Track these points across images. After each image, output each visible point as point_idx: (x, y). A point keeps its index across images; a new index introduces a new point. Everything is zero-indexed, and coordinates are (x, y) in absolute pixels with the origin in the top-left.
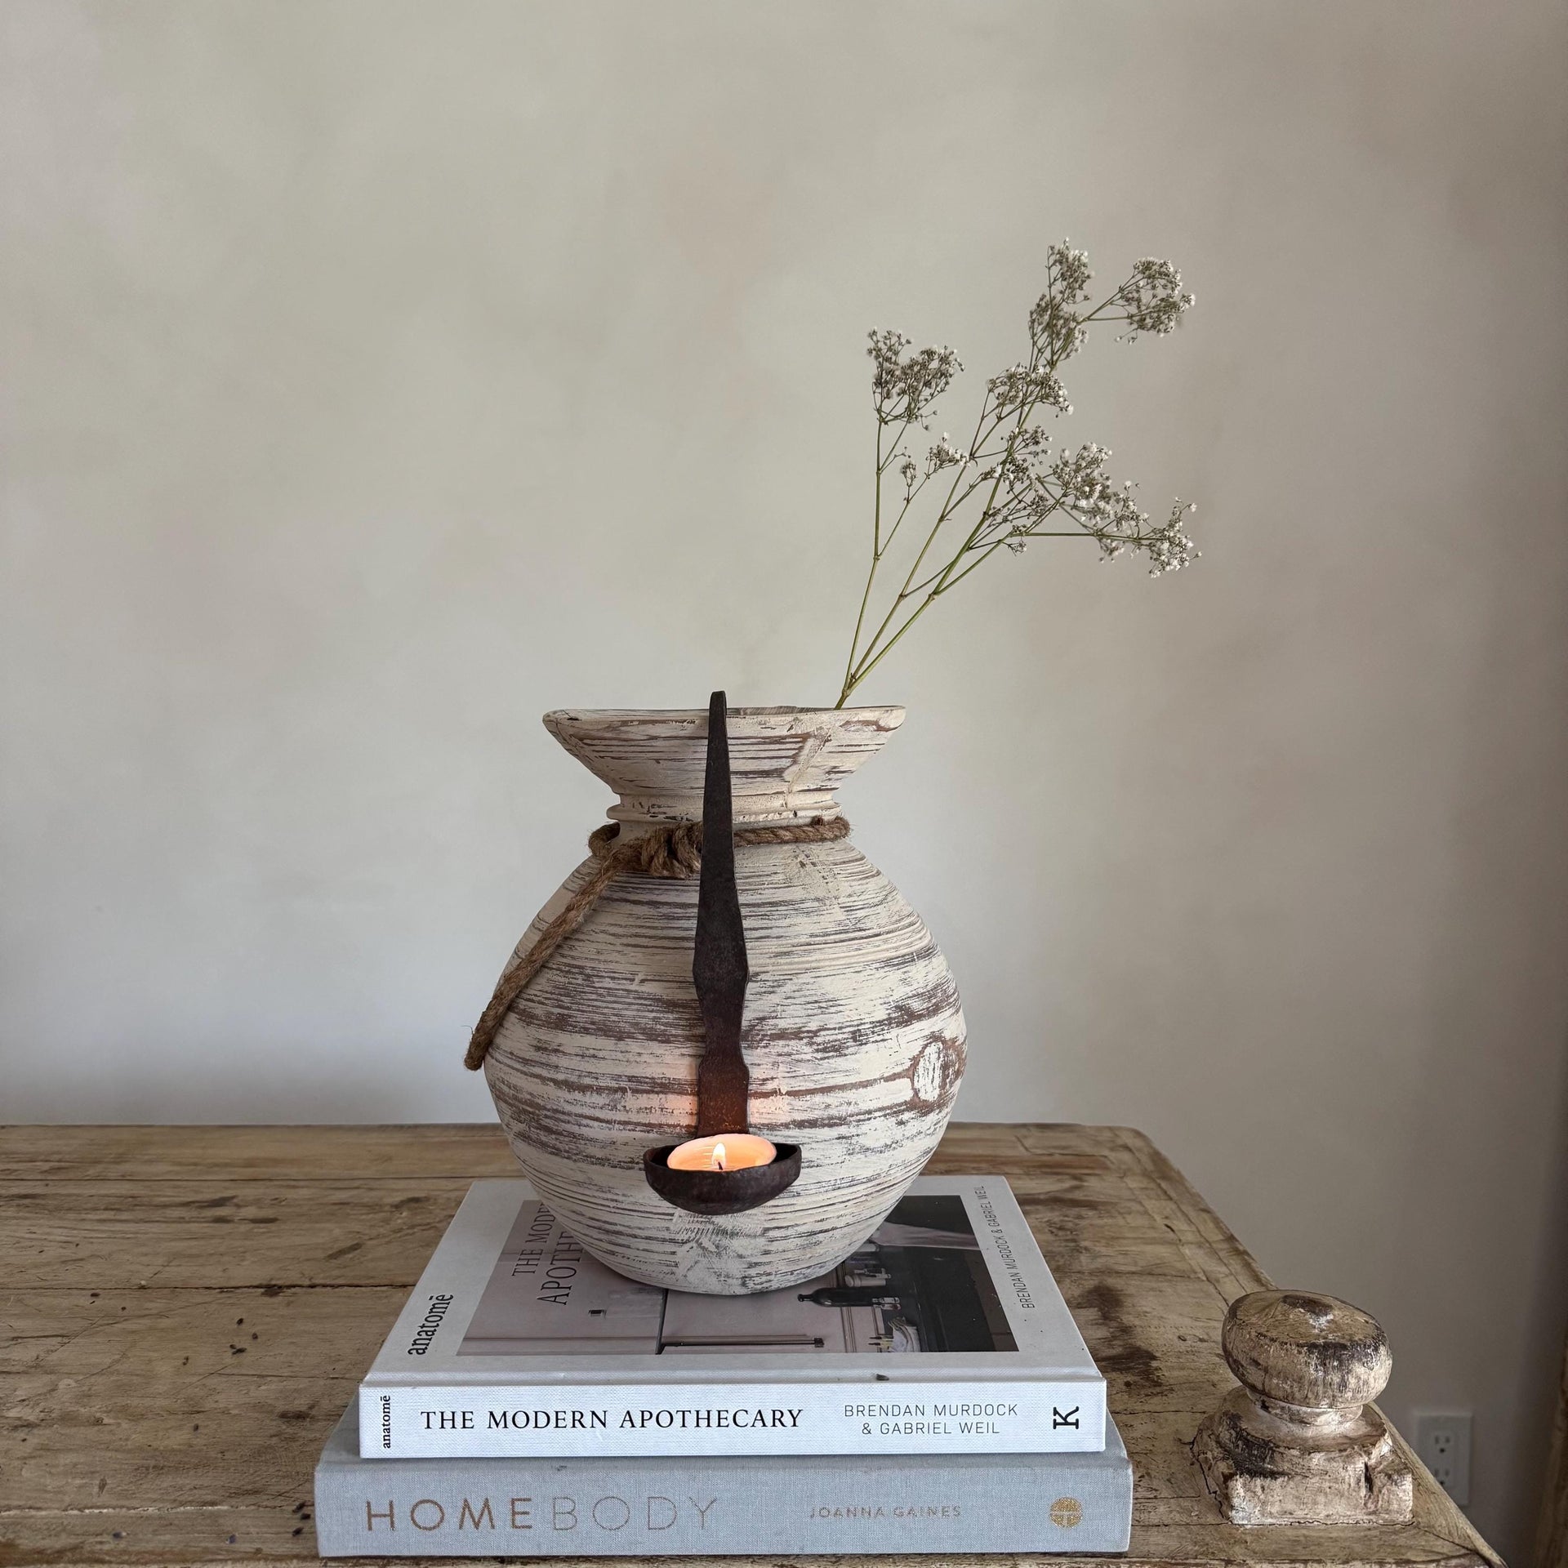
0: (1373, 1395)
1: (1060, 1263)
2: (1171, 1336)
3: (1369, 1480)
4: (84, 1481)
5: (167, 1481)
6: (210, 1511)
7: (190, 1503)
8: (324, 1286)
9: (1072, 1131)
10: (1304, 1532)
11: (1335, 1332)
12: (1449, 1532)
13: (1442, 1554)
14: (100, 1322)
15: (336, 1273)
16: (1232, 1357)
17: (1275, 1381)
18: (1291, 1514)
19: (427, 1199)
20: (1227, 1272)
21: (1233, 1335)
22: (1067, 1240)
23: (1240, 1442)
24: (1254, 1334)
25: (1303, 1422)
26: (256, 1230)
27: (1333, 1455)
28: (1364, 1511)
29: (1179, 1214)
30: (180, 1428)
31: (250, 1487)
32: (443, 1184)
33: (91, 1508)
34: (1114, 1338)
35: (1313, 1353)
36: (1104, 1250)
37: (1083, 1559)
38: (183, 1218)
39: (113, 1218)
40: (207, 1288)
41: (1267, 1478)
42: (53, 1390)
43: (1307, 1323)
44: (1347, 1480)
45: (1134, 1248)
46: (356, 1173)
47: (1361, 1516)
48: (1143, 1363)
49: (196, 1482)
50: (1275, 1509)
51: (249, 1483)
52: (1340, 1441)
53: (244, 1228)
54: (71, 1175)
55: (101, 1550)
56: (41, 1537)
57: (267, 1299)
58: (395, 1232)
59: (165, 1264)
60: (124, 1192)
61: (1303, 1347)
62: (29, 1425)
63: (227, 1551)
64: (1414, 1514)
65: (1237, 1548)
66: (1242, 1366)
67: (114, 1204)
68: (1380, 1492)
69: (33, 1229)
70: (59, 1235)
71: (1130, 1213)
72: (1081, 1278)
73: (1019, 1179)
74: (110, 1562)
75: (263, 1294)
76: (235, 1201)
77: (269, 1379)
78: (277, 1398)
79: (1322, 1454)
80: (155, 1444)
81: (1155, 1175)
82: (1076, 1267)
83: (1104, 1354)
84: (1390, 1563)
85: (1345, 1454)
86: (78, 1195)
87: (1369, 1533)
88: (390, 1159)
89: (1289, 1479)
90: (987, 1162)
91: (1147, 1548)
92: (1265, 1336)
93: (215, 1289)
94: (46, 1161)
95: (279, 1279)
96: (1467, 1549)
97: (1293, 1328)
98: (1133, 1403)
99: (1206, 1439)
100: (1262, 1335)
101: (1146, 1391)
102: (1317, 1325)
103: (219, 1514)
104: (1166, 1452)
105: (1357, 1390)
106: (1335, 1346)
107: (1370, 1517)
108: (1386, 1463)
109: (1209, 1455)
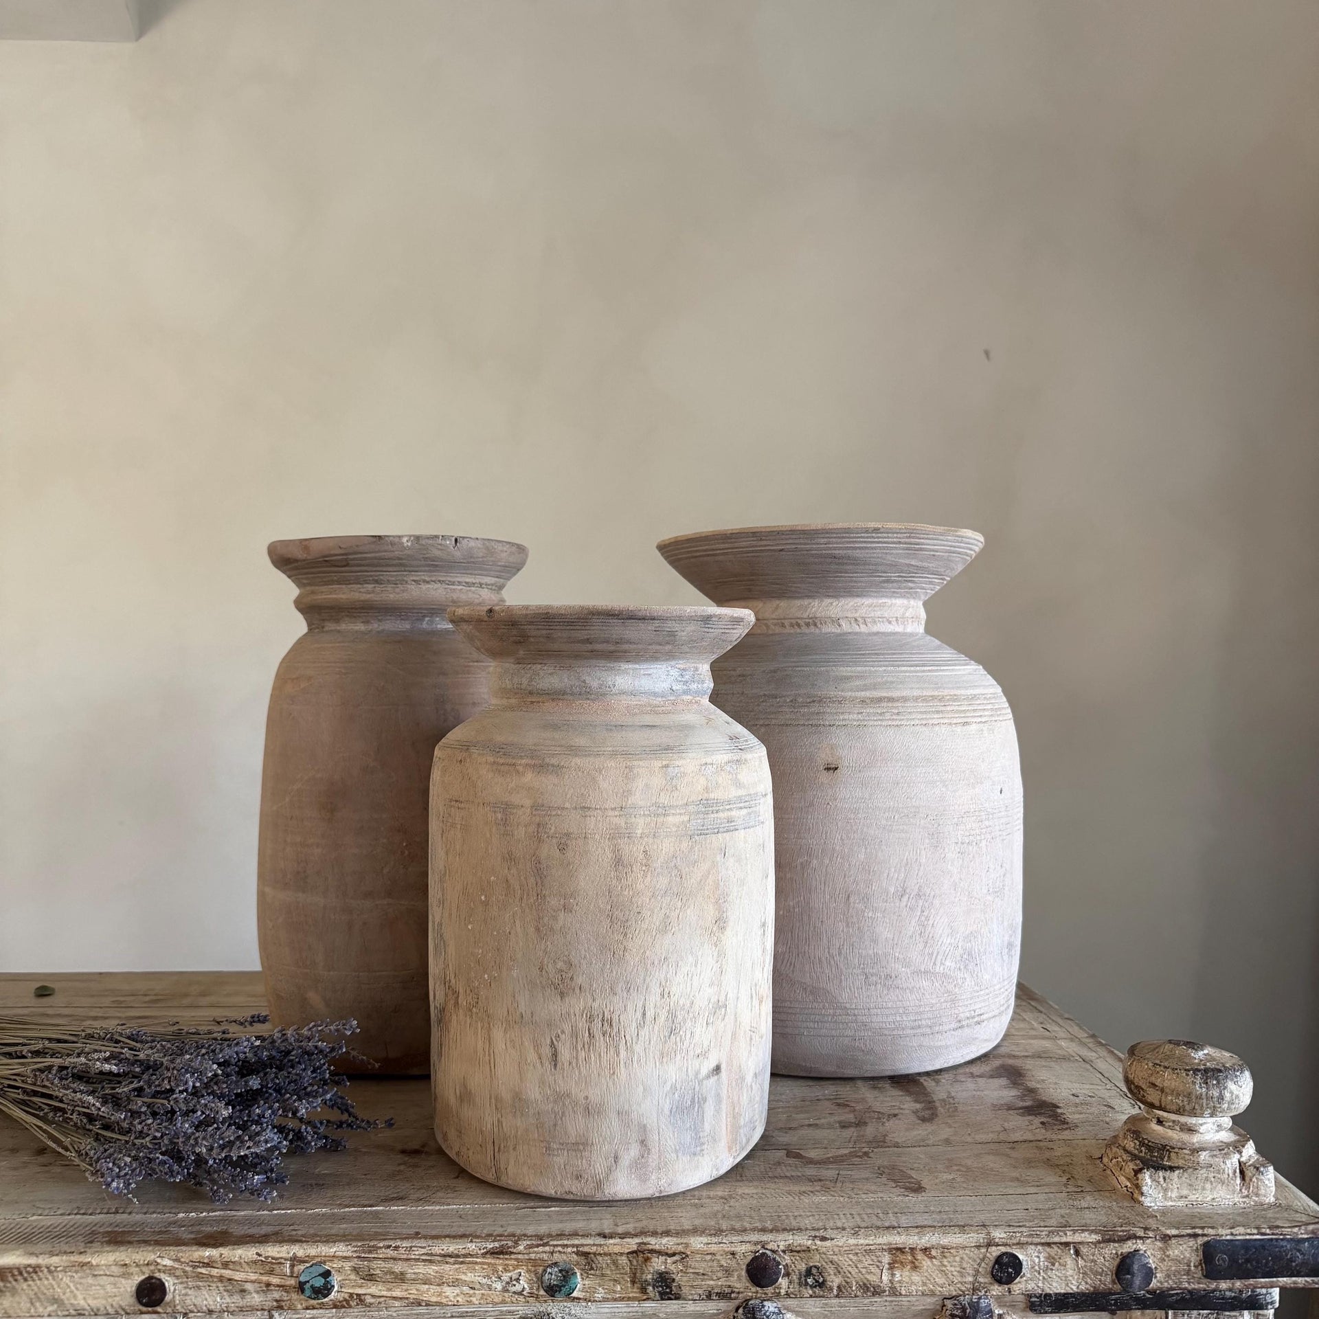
0: (1242, 1107)
2: (1066, 1094)
3: (1242, 1172)
5: (330, 1193)
6: (371, 1211)
7: (354, 1206)
10: (1199, 1210)
11: (1210, 1061)
12: (1304, 1209)
13: (1301, 1222)
16: (1134, 1084)
17: (1170, 1098)
18: (1186, 1198)
20: (1097, 1056)
21: (1133, 1068)
23: (1143, 1148)
24: (1151, 1064)
25: (1191, 1130)
27: (1215, 1153)
28: (1239, 1195)
31: (395, 1195)
33: (278, 1209)
34: (1025, 1096)
35: (1197, 1075)
37: (1039, 1229)
41: (1167, 1171)
43: (1190, 1055)
44: (1226, 1171)
45: (1023, 1041)
47: (1237, 1198)
48: (1051, 1110)
49: (352, 1193)
50: (1174, 1194)
51: (394, 1193)
52: (1218, 1144)
54: (170, 1004)
55: (297, 1234)
56: (246, 1228)
61: (1189, 1071)
63: (393, 1233)
64: (1277, 1197)
65: (1150, 1220)
66: (1143, 1089)
68: (1251, 1180)
72: (988, 1060)
74: (308, 1242)
79: (1206, 1152)
83: (1020, 1105)
84: (1264, 1228)
85: (1223, 1152)
87: (1245, 1210)
89: (1184, 1171)
91: (1084, 1221)
92: (1160, 1065)
94: (145, 995)
97: (1180, 1059)
98: (1049, 1135)
99: (1115, 1149)
100: (1157, 1064)
101: (1055, 1127)
102: (1197, 1056)
103: (377, 1212)
104: (1082, 1164)
105: (1231, 1103)
106: (1213, 1070)
107: (1244, 1200)
108: (1252, 1160)
109: (1120, 1159)
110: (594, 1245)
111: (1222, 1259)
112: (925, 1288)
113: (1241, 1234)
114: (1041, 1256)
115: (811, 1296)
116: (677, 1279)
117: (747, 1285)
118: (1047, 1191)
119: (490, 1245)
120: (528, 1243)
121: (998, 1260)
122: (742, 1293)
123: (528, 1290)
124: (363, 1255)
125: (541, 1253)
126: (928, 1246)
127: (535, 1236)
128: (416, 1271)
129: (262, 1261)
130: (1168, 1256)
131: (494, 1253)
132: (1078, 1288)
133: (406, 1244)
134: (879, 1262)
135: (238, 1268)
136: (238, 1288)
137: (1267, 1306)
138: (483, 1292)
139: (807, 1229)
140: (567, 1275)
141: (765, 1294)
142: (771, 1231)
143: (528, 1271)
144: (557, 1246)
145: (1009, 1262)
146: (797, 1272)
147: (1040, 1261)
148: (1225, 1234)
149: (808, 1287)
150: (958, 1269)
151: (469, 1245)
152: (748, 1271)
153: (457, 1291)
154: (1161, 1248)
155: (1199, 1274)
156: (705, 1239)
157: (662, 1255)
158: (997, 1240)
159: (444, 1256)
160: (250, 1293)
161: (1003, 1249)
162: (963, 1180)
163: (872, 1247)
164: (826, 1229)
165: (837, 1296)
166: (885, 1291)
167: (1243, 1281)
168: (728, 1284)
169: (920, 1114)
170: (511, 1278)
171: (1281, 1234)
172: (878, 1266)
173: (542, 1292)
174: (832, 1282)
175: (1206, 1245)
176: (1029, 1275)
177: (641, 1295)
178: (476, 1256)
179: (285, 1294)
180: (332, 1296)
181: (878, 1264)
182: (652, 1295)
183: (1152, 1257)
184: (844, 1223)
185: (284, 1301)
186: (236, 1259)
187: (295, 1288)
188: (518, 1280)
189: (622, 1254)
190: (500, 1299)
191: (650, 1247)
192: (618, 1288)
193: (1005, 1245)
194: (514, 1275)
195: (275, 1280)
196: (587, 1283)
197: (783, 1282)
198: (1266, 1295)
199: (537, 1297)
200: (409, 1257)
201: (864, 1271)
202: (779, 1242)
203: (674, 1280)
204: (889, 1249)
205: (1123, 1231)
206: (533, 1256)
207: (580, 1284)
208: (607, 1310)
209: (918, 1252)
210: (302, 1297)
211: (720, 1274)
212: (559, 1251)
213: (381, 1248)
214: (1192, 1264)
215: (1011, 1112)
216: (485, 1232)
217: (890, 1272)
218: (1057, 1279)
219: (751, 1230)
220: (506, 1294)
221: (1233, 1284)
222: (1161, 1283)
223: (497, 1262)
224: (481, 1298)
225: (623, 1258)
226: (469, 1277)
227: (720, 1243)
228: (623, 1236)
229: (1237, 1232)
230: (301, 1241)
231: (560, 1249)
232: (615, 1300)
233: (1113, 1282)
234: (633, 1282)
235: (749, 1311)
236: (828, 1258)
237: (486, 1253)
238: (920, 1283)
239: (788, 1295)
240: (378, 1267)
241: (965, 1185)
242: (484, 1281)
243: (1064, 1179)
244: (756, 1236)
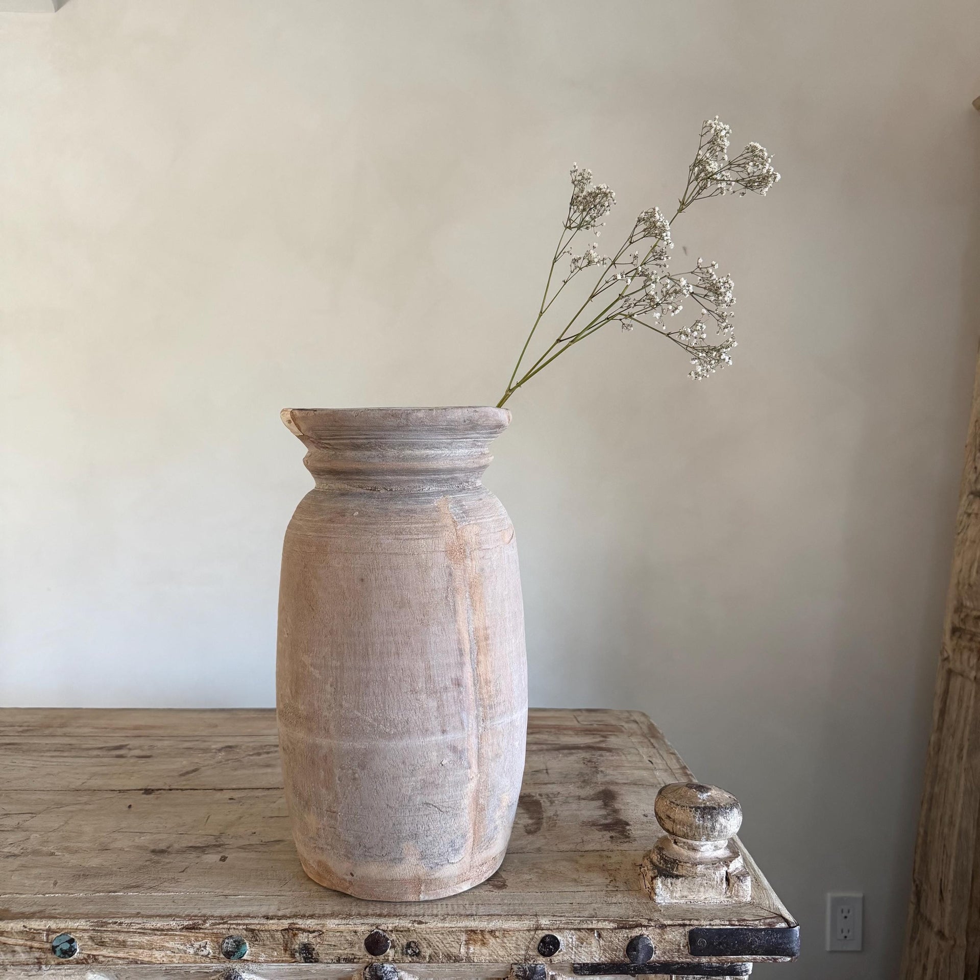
1: (586, 778)
2: (639, 814)
3: (727, 880)
4: (45, 881)
5: (89, 882)
6: (113, 896)
7: (103, 892)
8: (177, 789)
9: (606, 713)
10: (693, 906)
11: (710, 801)
12: (769, 907)
13: (763, 917)
14: (53, 807)
15: (184, 783)
16: (659, 816)
17: (678, 827)
18: (686, 897)
19: (236, 747)
21: (659, 804)
22: (591, 767)
23: (662, 861)
24: (668, 802)
25: (694, 849)
26: (139, 762)
27: (709, 866)
28: (725, 896)
29: (658, 755)
30: (97, 857)
31: (134, 884)
32: (246, 739)
33: (49, 894)
34: (609, 815)
35: (698, 811)
36: (611, 772)
37: (574, 918)
38: (99, 755)
39: (60, 755)
40: (112, 790)
41: (674, 878)
42: (28, 839)
43: (697, 796)
44: (716, 879)
45: (628, 771)
46: (196, 734)
47: (723, 898)
48: (622, 827)
49: (106, 882)
50: (678, 895)
51: (134, 883)
52: (714, 860)
53: (132, 760)
54: (35, 734)
55: (55, 912)
56: (22, 907)
57: (144, 796)
58: (217, 763)
59: (89, 778)
60: (65, 742)
61: (692, 808)
62: (15, 855)
63: (122, 913)
64: (753, 898)
65: (655, 914)
66: (663, 819)
67: (60, 748)
68: (733, 886)
69: (14, 761)
70: (30, 764)
71: (629, 754)
72: (596, 786)
73: (571, 736)
74: (61, 918)
75: (143, 794)
76: (128, 747)
77: (145, 834)
78: (149, 843)
79: (702, 866)
80: (83, 864)
81: (648, 736)
82: (594, 780)
83: (601, 823)
84: (734, 921)
85: (715, 866)
86: (40, 744)
87: (726, 907)
88: (216, 726)
89: (685, 879)
90: (555, 728)
91: (608, 913)
92: (674, 803)
93: (116, 791)
94: (21, 726)
95: (151, 786)
96: (776, 914)
97: (689, 799)
98: (613, 846)
99: (646, 861)
100: (672, 802)
101: (621, 841)
102: (701, 797)
103: (117, 897)
104: (626, 869)
105: (721, 831)
106: (709, 808)
107: (728, 899)
108: (737, 871)
109: (646, 868)
110: (259, 924)
111: (701, 942)
112: (491, 958)
113: (717, 924)
114: (574, 937)
115: (410, 962)
116: (316, 948)
117: (365, 953)
118: (592, 889)
119: (186, 923)
120: (213, 922)
121: (543, 940)
122: (362, 959)
123: (212, 954)
124: (97, 928)
125: (222, 928)
126: (494, 929)
127: (219, 917)
128: (134, 940)
129: (26, 931)
130: (664, 939)
131: (188, 928)
132: (599, 959)
133: (128, 921)
134: (458, 939)
135: (10, 936)
136: (10, 949)
137: (741, 973)
138: (181, 955)
139: (411, 915)
140: (239, 944)
141: (378, 960)
142: (385, 916)
143: (212, 941)
144: (233, 924)
145: (551, 941)
146: (400, 945)
147: (573, 941)
148: (705, 924)
149: (408, 956)
150: (514, 945)
151: (172, 923)
152: (366, 944)
153: (163, 954)
154: (659, 933)
155: (687, 952)
156: (337, 922)
157: (306, 932)
158: (542, 926)
159: (153, 930)
160: (18, 953)
161: (547, 932)
162: (537, 880)
163: (454, 929)
164: (424, 915)
165: (429, 962)
166: (463, 959)
167: (717, 957)
168: (351, 952)
169: (529, 828)
170: (200, 946)
171: (746, 926)
172: (457, 942)
173: (222, 956)
174: (425, 952)
175: (691, 932)
176: (565, 951)
177: (291, 959)
178: (175, 930)
179: (43, 954)
180: (75, 956)
181: (458, 941)
182: (298, 959)
183: (653, 940)
184: (438, 912)
185: (42, 959)
186: (9, 930)
187: (49, 950)
188: (205, 947)
189: (277, 931)
190: (193, 960)
191: (298, 926)
192: (275, 954)
193: (548, 929)
194: (202, 943)
195: (36, 945)
196: (253, 950)
197: (390, 952)
198: (741, 965)
199: (218, 959)
200: (129, 930)
201: (448, 946)
202: (388, 924)
203: (314, 949)
204: (465, 930)
205: (633, 921)
206: (215, 931)
207: (248, 951)
208: (274, 967)
209: (486, 933)
210: (55, 956)
211: (346, 946)
212: (234, 928)
213: (110, 923)
214: (681, 945)
215: (593, 828)
216: (186, 913)
217: (466, 946)
218: (585, 954)
219: (371, 915)
220: (197, 957)
221: (710, 959)
222: (659, 957)
223: (191, 934)
224: (180, 959)
225: (278, 933)
226: (171, 944)
227: (347, 924)
228: (280, 918)
229: (714, 923)
230: (56, 918)
231: (234, 926)
232: (273, 962)
233: (625, 956)
234: (286, 950)
235: (373, 970)
236: (422, 936)
237: (183, 929)
238: (488, 954)
239: (394, 961)
240: (107, 937)
241: (536, 884)
242: (182, 947)
243: (608, 881)
244: (374, 919)
